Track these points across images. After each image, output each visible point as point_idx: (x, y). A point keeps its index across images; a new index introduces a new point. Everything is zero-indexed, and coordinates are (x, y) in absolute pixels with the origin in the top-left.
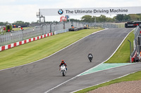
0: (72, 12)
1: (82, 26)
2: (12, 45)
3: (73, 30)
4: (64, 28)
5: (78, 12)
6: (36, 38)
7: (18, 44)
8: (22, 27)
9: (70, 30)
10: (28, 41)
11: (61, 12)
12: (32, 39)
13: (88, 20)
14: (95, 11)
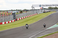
0: (44, 6)
1: (48, 11)
2: (23, 18)
3: (45, 12)
4: (42, 12)
5: (47, 5)
6: (31, 15)
7: (25, 17)
8: (26, 11)
9: (44, 12)
10: (28, 16)
11: (40, 6)
12: (30, 16)
13: (50, 8)
14: (53, 5)
